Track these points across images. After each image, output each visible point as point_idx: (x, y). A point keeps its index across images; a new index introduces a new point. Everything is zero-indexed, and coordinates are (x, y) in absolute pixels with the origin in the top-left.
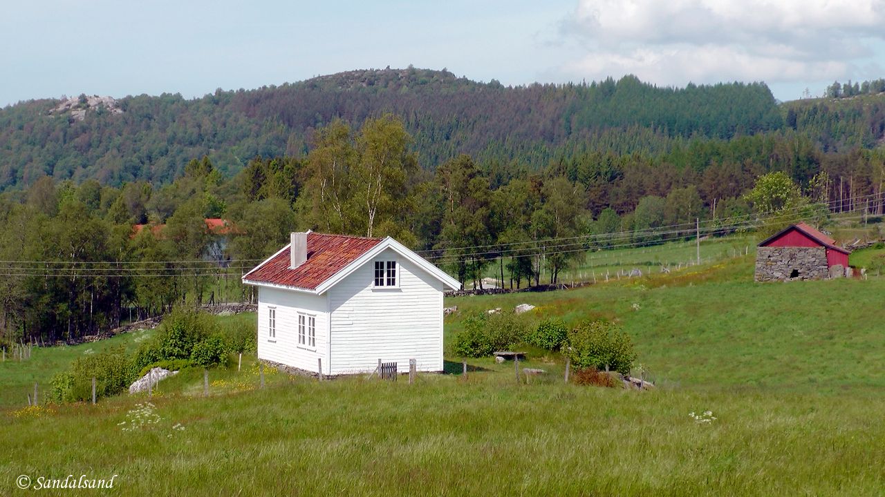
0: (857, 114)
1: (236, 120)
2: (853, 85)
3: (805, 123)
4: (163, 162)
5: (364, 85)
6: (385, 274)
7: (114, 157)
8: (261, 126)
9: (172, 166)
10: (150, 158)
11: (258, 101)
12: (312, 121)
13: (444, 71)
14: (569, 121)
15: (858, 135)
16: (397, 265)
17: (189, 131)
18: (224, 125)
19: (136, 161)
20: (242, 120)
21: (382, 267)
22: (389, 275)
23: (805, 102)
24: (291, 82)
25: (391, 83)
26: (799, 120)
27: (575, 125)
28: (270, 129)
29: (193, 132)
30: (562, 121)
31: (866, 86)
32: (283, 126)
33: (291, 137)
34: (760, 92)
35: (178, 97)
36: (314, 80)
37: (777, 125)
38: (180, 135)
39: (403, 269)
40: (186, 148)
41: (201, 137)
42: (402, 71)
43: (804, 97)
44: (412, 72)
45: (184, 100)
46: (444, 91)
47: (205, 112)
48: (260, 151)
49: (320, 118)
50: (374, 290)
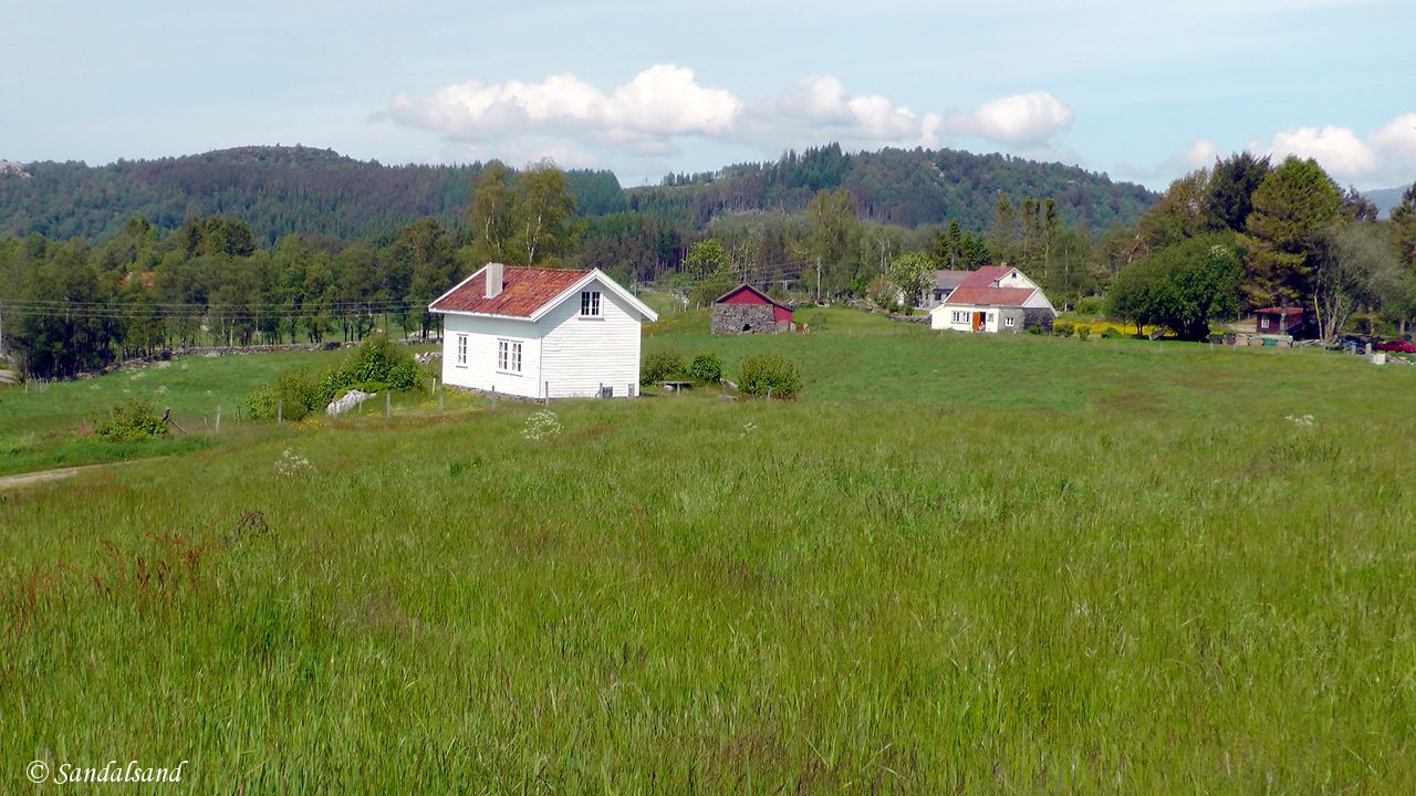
0: (689, 200)
1: (138, 187)
2: (685, 176)
3: (645, 207)
4: (69, 223)
5: (257, 160)
6: (591, 303)
7: (23, 217)
8: (162, 194)
9: (79, 226)
10: (57, 218)
11: (159, 171)
12: (209, 191)
13: (329, 149)
14: (442, 198)
15: (690, 219)
16: (601, 296)
17: (94, 196)
18: (128, 191)
19: (44, 221)
20: (144, 187)
21: (588, 297)
22: (594, 305)
23: (645, 189)
24: (189, 155)
25: (281, 159)
26: (641, 204)
27: (448, 200)
28: (171, 197)
29: (97, 196)
30: (436, 197)
31: (695, 177)
32: (182, 195)
33: (190, 204)
34: (608, 179)
35: (82, 164)
36: (211, 153)
37: (622, 207)
38: (86, 199)
39: (606, 300)
40: (92, 211)
41: (105, 202)
42: (291, 149)
43: (645, 184)
44: (300, 149)
45: (88, 168)
46: (329, 168)
47: (109, 179)
48: (161, 216)
49: (217, 188)
50: (580, 319)
